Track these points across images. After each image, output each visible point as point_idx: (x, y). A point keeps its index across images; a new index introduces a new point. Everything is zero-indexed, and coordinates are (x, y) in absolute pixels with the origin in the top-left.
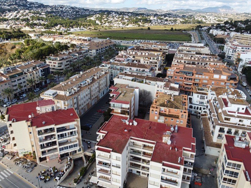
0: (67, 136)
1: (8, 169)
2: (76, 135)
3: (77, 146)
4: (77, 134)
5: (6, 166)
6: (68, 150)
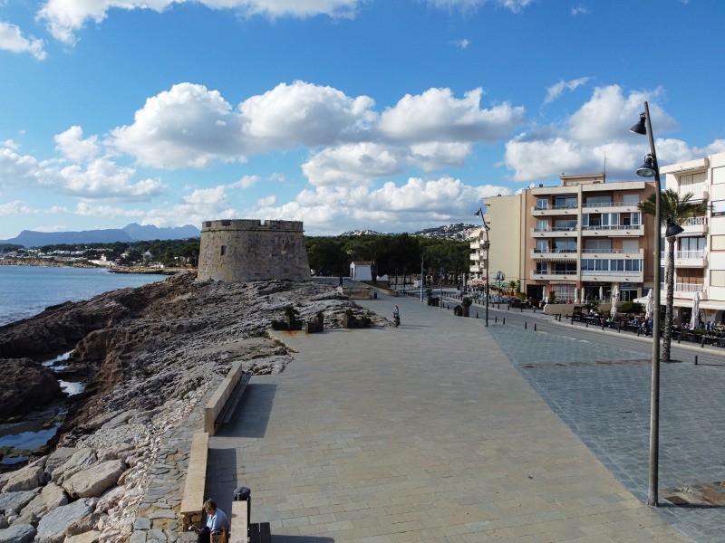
0: (610, 224)
2: (637, 228)
3: (636, 269)
4: (642, 227)
6: (605, 273)
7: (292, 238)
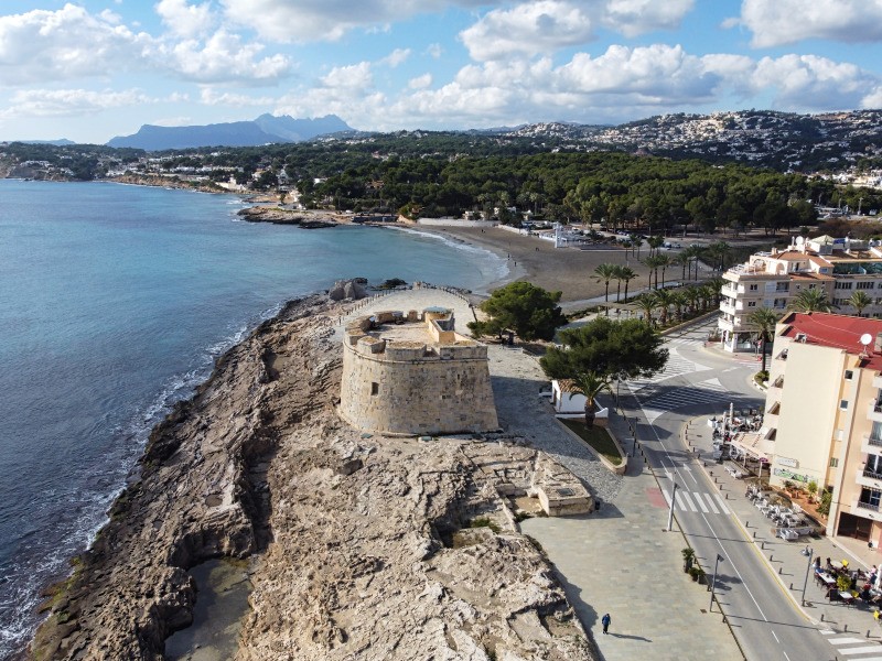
1: (717, 497)
5: (716, 487)
7: (471, 370)
